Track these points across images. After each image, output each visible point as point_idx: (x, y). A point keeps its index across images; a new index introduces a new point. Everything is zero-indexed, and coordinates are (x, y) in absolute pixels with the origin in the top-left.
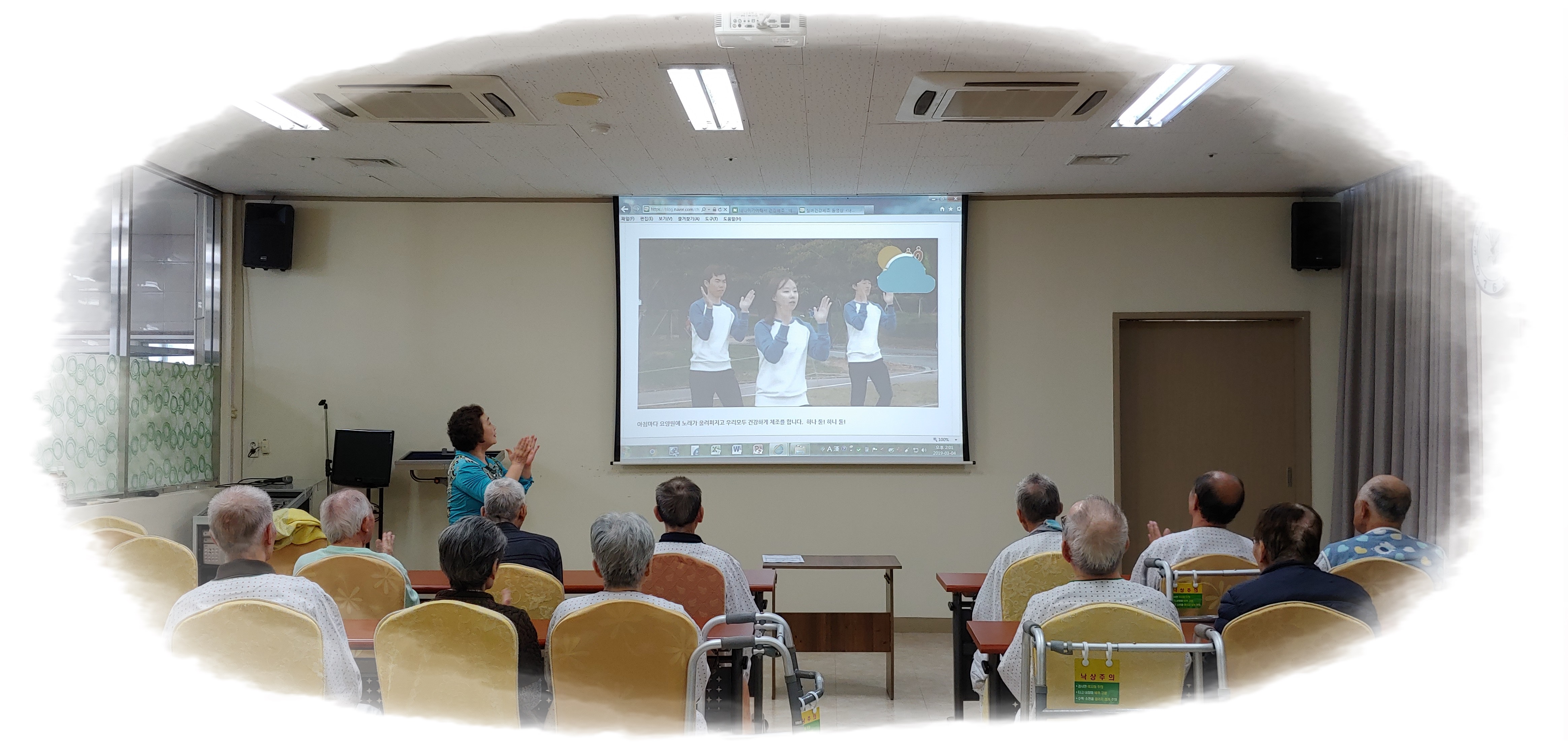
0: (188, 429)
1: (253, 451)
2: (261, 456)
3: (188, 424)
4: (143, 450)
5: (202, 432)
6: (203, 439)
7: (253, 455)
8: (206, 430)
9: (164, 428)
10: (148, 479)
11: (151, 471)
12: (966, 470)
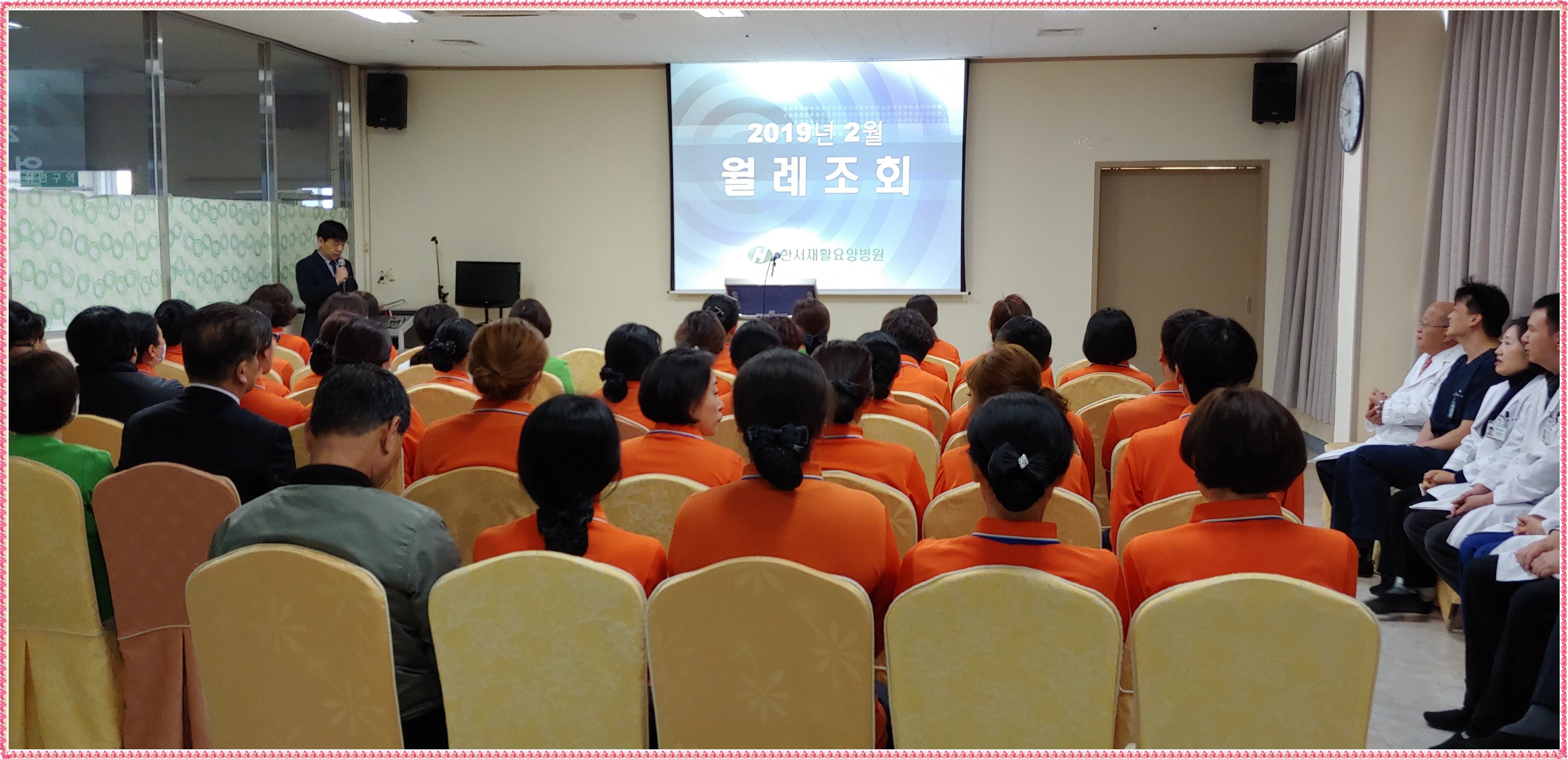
1: (382, 278)
2: (388, 282)
7: (382, 282)
12: (964, 299)
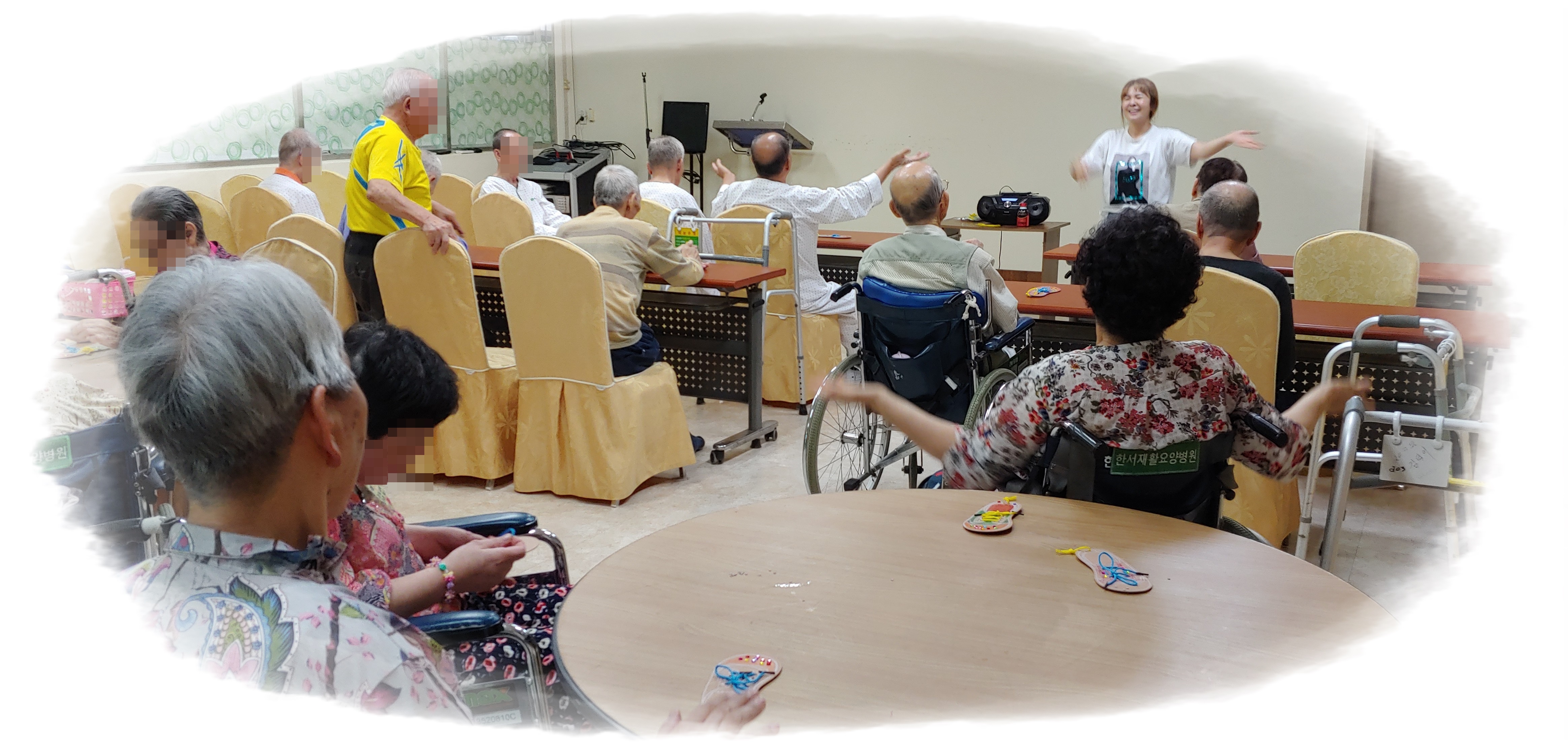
0: (521, 98)
1: (582, 119)
2: (588, 123)
3: (521, 94)
4: (470, 114)
5: (537, 100)
6: (540, 107)
7: (582, 122)
8: (542, 100)
9: (493, 97)
10: (478, 139)
11: (481, 131)
